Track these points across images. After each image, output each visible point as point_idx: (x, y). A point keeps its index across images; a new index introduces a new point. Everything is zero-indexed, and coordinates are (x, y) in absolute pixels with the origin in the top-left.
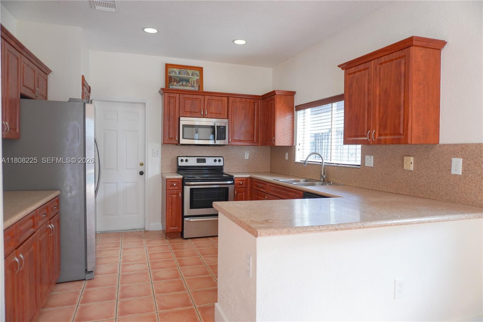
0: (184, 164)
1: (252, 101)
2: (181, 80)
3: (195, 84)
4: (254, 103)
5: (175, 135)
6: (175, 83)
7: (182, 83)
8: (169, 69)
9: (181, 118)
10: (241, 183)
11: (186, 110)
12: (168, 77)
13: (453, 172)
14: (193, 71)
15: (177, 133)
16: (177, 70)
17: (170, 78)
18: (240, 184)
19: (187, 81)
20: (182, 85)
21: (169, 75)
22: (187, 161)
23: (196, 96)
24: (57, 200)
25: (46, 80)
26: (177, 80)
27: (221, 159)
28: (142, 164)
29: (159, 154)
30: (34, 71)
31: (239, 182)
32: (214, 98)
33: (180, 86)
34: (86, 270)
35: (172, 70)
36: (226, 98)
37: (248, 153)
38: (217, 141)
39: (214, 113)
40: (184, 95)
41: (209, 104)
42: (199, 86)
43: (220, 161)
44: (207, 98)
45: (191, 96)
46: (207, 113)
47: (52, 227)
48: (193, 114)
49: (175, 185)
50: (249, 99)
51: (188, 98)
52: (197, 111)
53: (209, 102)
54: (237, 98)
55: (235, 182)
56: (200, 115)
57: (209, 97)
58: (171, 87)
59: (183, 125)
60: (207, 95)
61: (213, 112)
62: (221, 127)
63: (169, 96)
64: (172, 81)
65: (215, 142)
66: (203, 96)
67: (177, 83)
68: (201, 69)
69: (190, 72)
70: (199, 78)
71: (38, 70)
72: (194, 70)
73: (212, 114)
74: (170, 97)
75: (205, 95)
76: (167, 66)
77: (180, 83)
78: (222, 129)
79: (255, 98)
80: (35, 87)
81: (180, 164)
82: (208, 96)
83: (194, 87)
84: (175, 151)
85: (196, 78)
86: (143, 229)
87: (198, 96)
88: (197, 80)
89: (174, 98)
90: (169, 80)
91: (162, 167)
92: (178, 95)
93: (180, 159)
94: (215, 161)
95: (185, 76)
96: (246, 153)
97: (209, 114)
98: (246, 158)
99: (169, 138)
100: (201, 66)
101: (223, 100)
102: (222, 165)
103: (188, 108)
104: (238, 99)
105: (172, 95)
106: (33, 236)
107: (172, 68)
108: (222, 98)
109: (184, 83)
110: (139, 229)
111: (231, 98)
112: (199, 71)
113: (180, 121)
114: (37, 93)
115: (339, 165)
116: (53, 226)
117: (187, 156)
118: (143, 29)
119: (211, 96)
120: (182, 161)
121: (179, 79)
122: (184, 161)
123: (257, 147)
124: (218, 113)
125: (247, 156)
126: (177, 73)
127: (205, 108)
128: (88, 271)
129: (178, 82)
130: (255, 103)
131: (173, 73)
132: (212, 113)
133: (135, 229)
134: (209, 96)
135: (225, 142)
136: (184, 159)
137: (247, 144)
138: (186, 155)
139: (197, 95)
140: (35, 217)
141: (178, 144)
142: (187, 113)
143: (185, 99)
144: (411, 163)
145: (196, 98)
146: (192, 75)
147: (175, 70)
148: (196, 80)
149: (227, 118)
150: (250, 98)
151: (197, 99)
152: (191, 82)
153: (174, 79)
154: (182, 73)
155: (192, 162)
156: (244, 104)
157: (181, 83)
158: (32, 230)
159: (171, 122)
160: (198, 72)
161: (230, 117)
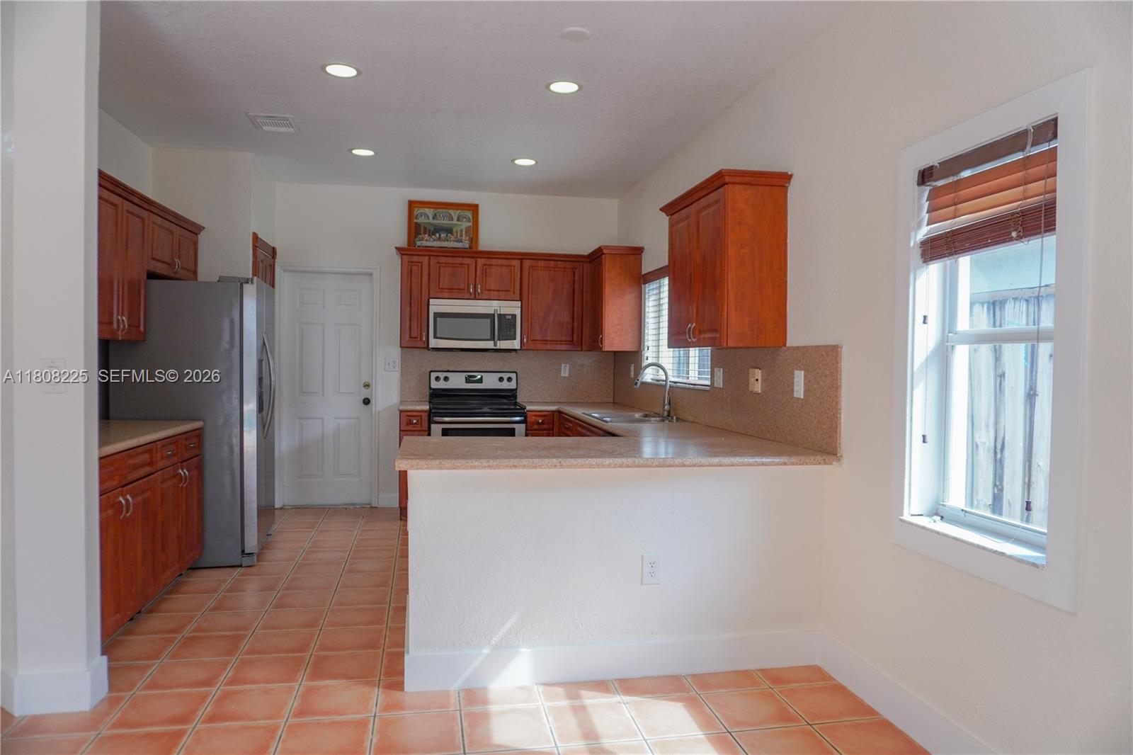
0: (442, 385)
1: (568, 265)
2: (436, 230)
3: (464, 236)
4: (572, 269)
5: (421, 331)
6: (427, 235)
7: (440, 235)
8: (416, 210)
9: (431, 300)
10: (540, 421)
11: (441, 287)
12: (413, 226)
13: (796, 395)
14: (459, 211)
15: (424, 329)
16: (430, 212)
17: (418, 226)
18: (538, 423)
19: (449, 231)
20: (439, 239)
21: (416, 221)
22: (446, 379)
23: (461, 259)
24: (198, 435)
25: (196, 244)
26: (429, 230)
27: (513, 376)
28: (367, 386)
29: (397, 367)
30: (172, 232)
31: (537, 419)
32: (494, 262)
33: (434, 240)
34: (243, 551)
35: (419, 211)
36: (519, 261)
37: (568, 365)
38: (498, 342)
39: (494, 290)
40: (437, 258)
41: (485, 274)
42: (472, 238)
43: (509, 379)
44: (481, 262)
45: (451, 260)
46: (481, 290)
47: (185, 473)
48: (455, 292)
49: (415, 421)
50: (563, 263)
51: (446, 263)
52: (461, 287)
53: (486, 269)
54: (539, 261)
55: (529, 420)
56: (467, 296)
57: (486, 260)
58: (418, 243)
59: (435, 313)
60: (481, 258)
61: (492, 289)
62: (507, 317)
63: (410, 260)
64: (420, 232)
65: (495, 345)
66: (474, 260)
67: (429, 235)
68: (474, 208)
69: (455, 214)
70: (471, 224)
71: (178, 231)
72: (462, 210)
73: (492, 292)
74: (412, 262)
75: (479, 258)
76: (412, 205)
77: (435, 235)
78: (509, 319)
79: (575, 259)
80: (173, 258)
81: (435, 385)
82: (483, 260)
83: (461, 242)
84: (425, 361)
85: (465, 224)
86: (369, 504)
87: (465, 259)
88: (468, 229)
89: (420, 264)
90: (415, 230)
91: (402, 390)
92: (427, 258)
93: (434, 375)
94: (501, 379)
95: (444, 222)
96: (563, 365)
97: (486, 292)
98: (565, 375)
99: (410, 337)
100: (476, 203)
101: (511, 266)
102: (514, 387)
103: (445, 282)
104: (541, 264)
105: (415, 259)
106: (150, 477)
107: (420, 207)
108: (509, 261)
109: (442, 235)
110: (360, 504)
111: (527, 261)
112: (471, 212)
113: (430, 306)
114: (177, 267)
115: (696, 387)
116: (187, 473)
117: (448, 371)
118: (350, 150)
119: (488, 258)
120: (437, 379)
121: (435, 229)
122: (442, 379)
123: (580, 352)
124: (502, 291)
125: (565, 371)
126: (431, 217)
127: (477, 282)
128: (246, 552)
129: (432, 233)
130: (576, 268)
131: (423, 217)
132: (490, 290)
133: (353, 504)
134: (485, 258)
135: (516, 344)
136: (442, 375)
137: (563, 347)
138: (447, 369)
139: (463, 257)
140: (154, 451)
141: (427, 347)
142: (442, 292)
143: (439, 267)
144: (757, 380)
145: (460, 264)
146: (458, 220)
147: (427, 211)
148: (466, 228)
149: (518, 299)
150: (566, 261)
151: (462, 264)
152: (457, 232)
153: (425, 228)
154: (440, 216)
155: (457, 382)
156: (552, 272)
157: (437, 235)
158: (148, 469)
159: (415, 309)
160: (469, 214)
161: (525, 295)
